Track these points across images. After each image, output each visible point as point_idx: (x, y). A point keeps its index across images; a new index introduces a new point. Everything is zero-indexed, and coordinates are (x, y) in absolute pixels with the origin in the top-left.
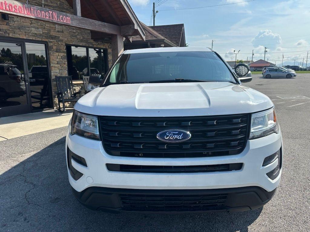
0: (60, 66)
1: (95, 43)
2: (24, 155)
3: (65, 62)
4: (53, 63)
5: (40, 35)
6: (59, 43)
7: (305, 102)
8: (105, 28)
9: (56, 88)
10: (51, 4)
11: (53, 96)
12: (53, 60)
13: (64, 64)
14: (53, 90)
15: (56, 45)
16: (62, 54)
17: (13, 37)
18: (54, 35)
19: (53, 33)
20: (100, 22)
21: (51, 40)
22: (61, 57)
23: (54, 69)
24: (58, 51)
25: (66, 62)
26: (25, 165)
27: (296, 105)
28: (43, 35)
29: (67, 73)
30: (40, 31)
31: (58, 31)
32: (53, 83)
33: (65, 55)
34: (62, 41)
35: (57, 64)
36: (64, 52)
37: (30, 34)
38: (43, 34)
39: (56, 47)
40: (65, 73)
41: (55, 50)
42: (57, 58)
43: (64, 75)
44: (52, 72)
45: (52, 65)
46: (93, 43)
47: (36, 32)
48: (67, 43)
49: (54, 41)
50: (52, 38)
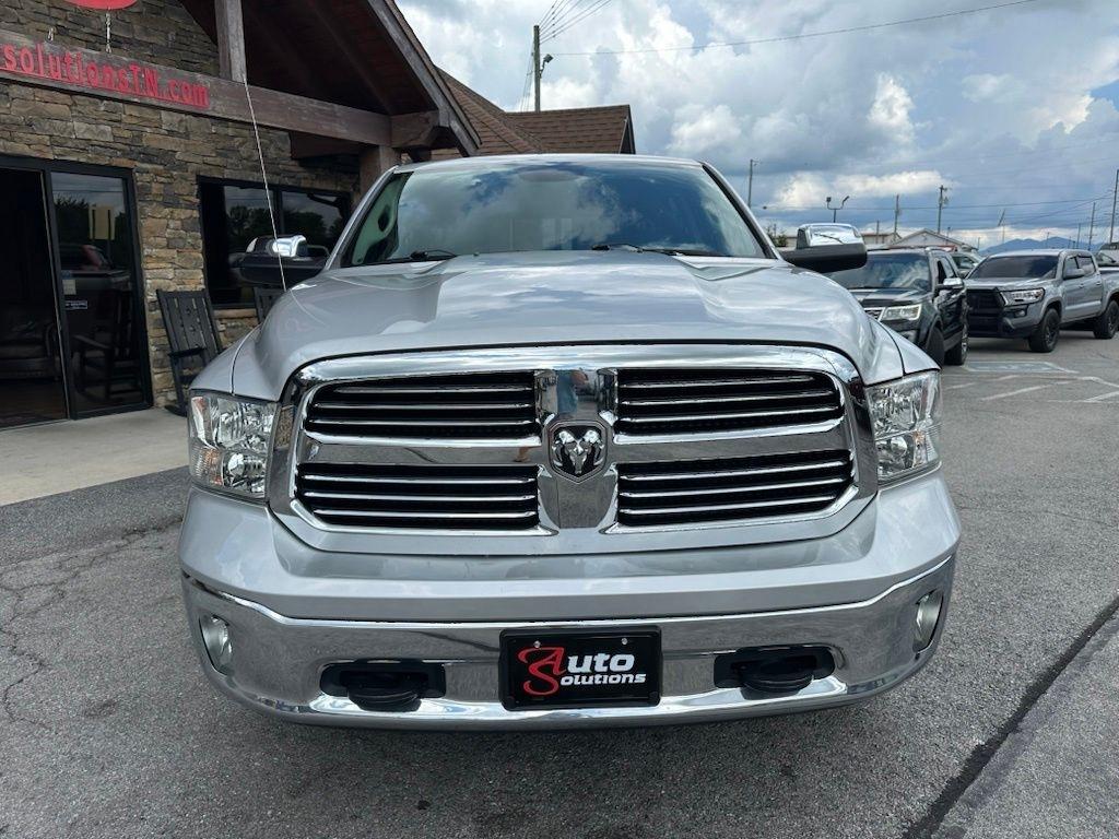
0: (179, 253)
1: (306, 175)
2: (23, 563)
3: (197, 239)
4: (151, 246)
5: (106, 145)
6: (175, 173)
7: (1045, 384)
8: (335, 122)
9: (164, 331)
10: (145, 39)
11: (151, 360)
12: (152, 233)
13: (193, 247)
14: (151, 341)
15: (163, 179)
16: (184, 214)
17: (9, 152)
18: (154, 144)
19: (152, 140)
20: (315, 101)
21: (146, 165)
22: (179, 222)
23: (153, 265)
24: (171, 201)
25: (201, 242)
26: (20, 598)
27: (1011, 394)
28: (116, 146)
29: (202, 281)
30: (104, 132)
31: (171, 133)
32: (152, 316)
33: (196, 214)
34: (183, 166)
35: (168, 247)
36: (190, 206)
37: (70, 144)
38: (114, 142)
39: (162, 186)
40: (196, 281)
41: (160, 199)
42: (168, 226)
43: (193, 286)
44: (147, 274)
45: (147, 251)
46: (299, 175)
47: (87, 136)
48: (202, 174)
49: (156, 166)
50: (149, 157)
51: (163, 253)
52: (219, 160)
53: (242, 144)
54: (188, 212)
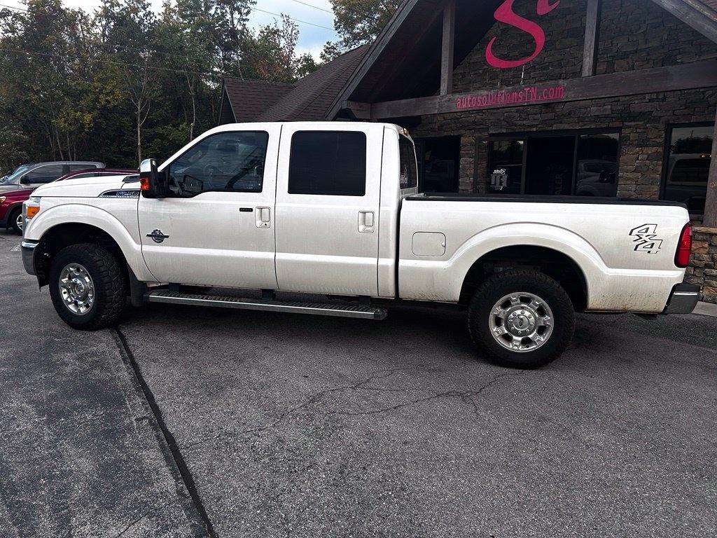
0: (642, 175)
3: (657, 165)
4: (624, 171)
5: (606, 117)
6: (648, 125)
10: (644, 47)
12: (626, 163)
13: (654, 171)
15: (638, 130)
16: (650, 150)
18: (637, 110)
19: (636, 106)
21: (630, 124)
22: (646, 156)
24: (643, 143)
25: (660, 168)
30: (606, 110)
31: (651, 100)
33: (660, 150)
34: (656, 120)
35: (635, 171)
36: (658, 145)
37: (587, 120)
38: (612, 114)
39: (638, 134)
40: (652, 193)
41: (635, 143)
42: (638, 159)
44: (619, 187)
45: (620, 174)
47: (597, 114)
48: (671, 122)
49: (638, 123)
50: (633, 117)
51: (630, 175)
52: (686, 111)
53: (710, 96)
54: (655, 149)
